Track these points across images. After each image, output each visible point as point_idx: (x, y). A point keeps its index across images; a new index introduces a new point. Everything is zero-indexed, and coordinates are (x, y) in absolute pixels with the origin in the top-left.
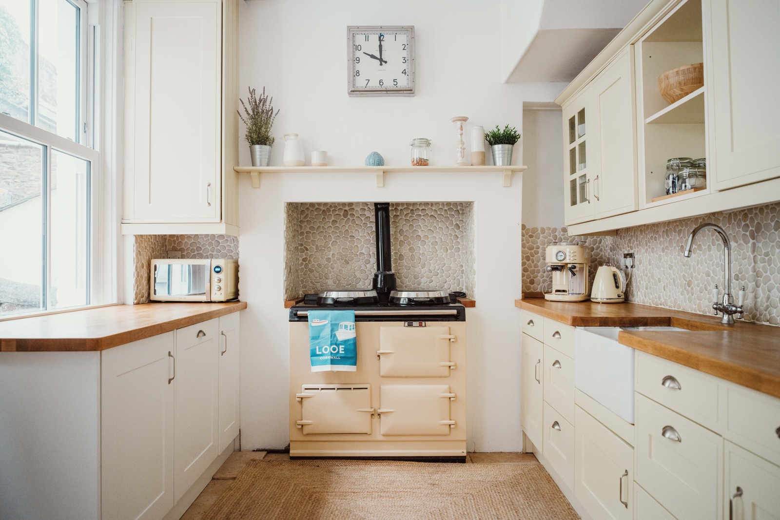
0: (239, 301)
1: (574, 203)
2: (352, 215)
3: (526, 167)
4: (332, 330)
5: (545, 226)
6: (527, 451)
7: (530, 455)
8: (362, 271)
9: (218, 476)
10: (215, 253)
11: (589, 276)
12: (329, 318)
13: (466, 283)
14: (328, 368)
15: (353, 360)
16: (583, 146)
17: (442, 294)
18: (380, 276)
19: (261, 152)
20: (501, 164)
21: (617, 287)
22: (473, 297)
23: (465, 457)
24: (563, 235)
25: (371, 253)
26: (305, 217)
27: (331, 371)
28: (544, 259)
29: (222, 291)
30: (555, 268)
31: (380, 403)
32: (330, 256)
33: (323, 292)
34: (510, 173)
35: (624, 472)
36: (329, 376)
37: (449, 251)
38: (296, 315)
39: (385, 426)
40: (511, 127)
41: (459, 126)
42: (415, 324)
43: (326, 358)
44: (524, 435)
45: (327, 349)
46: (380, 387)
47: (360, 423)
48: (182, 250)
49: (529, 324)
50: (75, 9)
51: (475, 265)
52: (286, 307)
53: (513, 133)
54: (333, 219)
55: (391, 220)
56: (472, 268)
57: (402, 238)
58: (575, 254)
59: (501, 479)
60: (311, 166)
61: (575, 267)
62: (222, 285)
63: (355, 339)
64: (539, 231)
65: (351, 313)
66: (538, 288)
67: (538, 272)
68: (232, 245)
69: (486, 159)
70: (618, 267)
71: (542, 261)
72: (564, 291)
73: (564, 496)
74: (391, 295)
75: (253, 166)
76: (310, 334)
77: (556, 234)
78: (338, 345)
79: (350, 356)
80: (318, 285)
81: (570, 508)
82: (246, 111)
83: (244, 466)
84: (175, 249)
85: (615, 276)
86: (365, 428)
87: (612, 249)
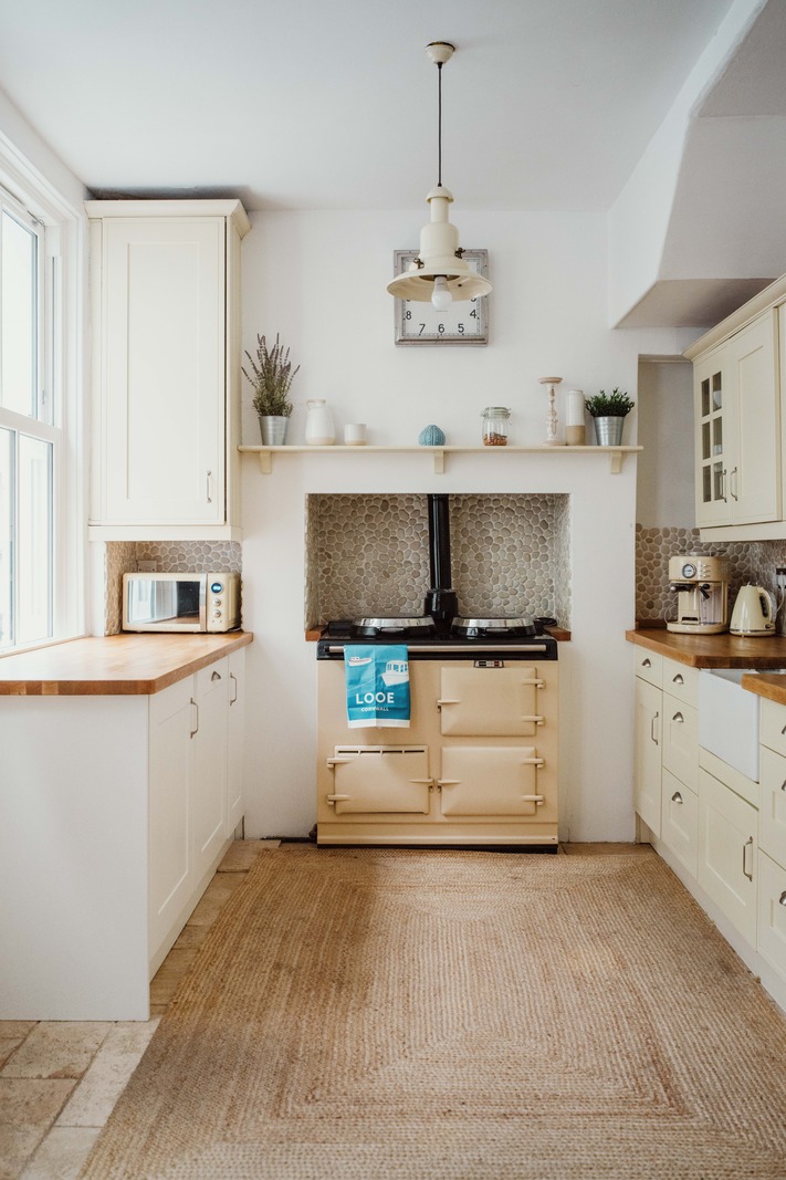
0: (241, 631)
1: (707, 498)
2: (395, 507)
3: (641, 448)
4: (378, 672)
5: (669, 527)
6: (642, 841)
7: (645, 845)
8: (408, 588)
9: (224, 868)
10: (204, 563)
11: (729, 598)
12: (373, 655)
13: (558, 606)
14: (373, 722)
15: (406, 712)
16: (718, 422)
17: (526, 622)
18: (435, 595)
19: (274, 425)
20: (607, 443)
21: (765, 614)
22: (567, 626)
23: (556, 845)
24: (695, 539)
25: (421, 562)
26: (326, 511)
27: (376, 728)
28: (667, 573)
29: (223, 617)
30: (681, 588)
31: (441, 772)
32: (363, 567)
33: (360, 619)
34: (620, 455)
35: (748, 840)
36: (372, 734)
37: (533, 560)
38: (327, 650)
39: (448, 802)
40: (621, 391)
41: (549, 390)
42: (489, 663)
43: (370, 709)
44: (638, 818)
45: (371, 697)
46: (441, 751)
47: (413, 798)
48: (157, 559)
49: (644, 664)
50: (30, 236)
51: (570, 582)
52: (308, 639)
53: (624, 400)
54: (367, 512)
55: (451, 515)
56: (566, 584)
57: (465, 541)
58: (709, 569)
59: (605, 873)
60: (344, 444)
61: (708, 587)
62: (222, 609)
63: (408, 683)
64: (661, 534)
65: (403, 649)
66: (660, 614)
67: (660, 590)
68: (228, 552)
69: (587, 436)
70: (768, 588)
71: (664, 575)
72: (695, 619)
73: (688, 892)
74: (454, 623)
75: (264, 444)
76: (346, 677)
77: (685, 537)
78: (385, 692)
79: (401, 706)
80: (345, 607)
81: (694, 903)
82: (255, 368)
83: (256, 857)
84: (147, 558)
85: (762, 599)
86: (422, 807)
87: (762, 561)
